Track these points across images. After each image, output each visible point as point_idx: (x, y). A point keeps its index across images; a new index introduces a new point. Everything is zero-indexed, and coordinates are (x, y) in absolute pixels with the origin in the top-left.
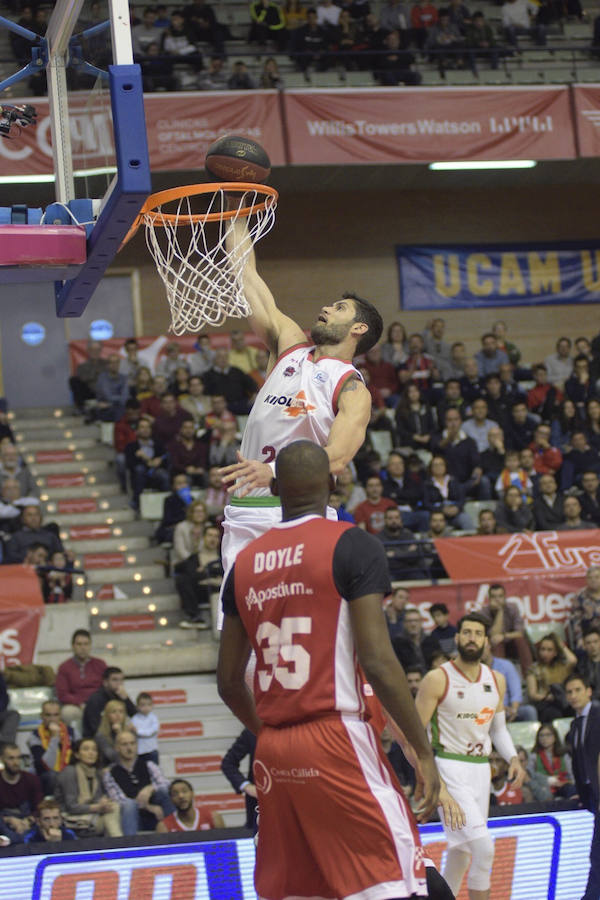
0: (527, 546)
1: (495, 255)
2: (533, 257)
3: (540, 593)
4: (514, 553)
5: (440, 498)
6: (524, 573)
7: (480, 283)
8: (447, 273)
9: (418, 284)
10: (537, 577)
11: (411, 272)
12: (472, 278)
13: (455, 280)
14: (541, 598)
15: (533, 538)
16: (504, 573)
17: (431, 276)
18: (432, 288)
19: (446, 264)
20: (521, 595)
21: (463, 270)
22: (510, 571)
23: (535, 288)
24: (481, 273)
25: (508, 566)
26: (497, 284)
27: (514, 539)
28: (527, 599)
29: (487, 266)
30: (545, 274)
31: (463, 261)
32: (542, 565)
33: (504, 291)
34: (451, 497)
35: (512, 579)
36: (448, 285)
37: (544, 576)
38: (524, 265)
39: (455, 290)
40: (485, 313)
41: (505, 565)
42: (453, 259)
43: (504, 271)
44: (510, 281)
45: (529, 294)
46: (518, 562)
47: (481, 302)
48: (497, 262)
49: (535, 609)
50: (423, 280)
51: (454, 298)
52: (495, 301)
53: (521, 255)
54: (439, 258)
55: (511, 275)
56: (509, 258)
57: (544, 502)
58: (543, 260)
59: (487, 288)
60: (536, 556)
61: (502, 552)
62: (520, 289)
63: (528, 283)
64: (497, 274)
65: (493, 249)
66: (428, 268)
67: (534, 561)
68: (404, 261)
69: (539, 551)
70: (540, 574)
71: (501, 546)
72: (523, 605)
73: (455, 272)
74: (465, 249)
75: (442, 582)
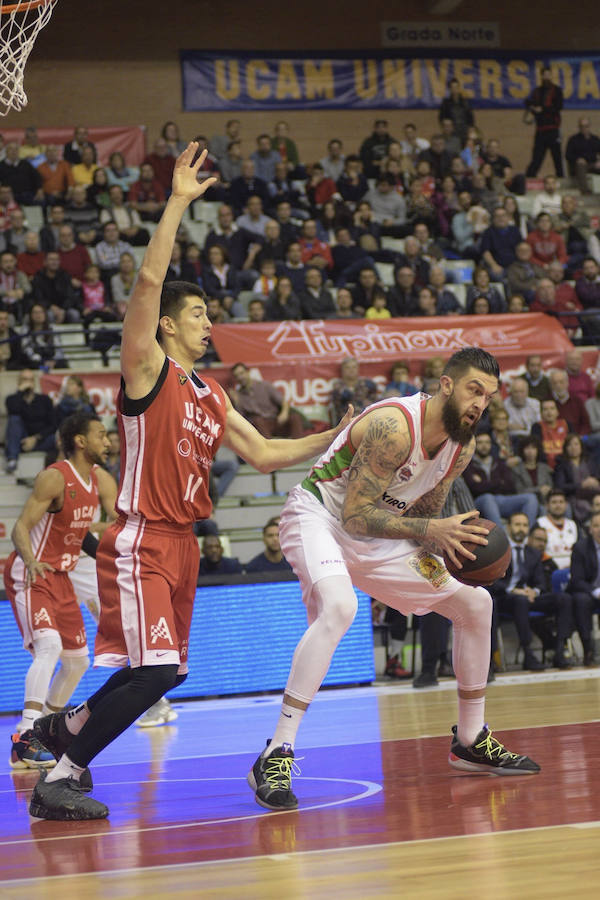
0: (295, 333)
1: (273, 61)
2: (309, 64)
3: (306, 377)
4: (283, 339)
5: (219, 287)
6: (291, 359)
7: (258, 86)
8: (228, 77)
9: (199, 87)
10: (303, 363)
11: (194, 76)
12: (251, 82)
13: (235, 84)
14: (306, 383)
15: (301, 326)
16: (273, 358)
17: (212, 80)
18: (213, 90)
19: (227, 69)
20: (288, 379)
21: (242, 75)
22: (277, 356)
23: (310, 94)
24: (260, 79)
25: (279, 352)
26: (274, 88)
27: (282, 327)
28: (293, 383)
29: (265, 72)
30: (320, 81)
31: (242, 67)
32: (308, 352)
33: (281, 95)
34: (229, 286)
35: (280, 363)
36: (228, 88)
37: (310, 362)
38: (300, 72)
39: (234, 93)
40: (261, 115)
41: (274, 350)
42: (234, 65)
43: (281, 77)
44: (287, 87)
45: (304, 99)
46: (287, 348)
47: (257, 106)
48: (274, 68)
49: (301, 392)
50: (207, 84)
51: (234, 101)
52: (272, 104)
53: (298, 62)
54: (219, 64)
55: (288, 81)
56: (286, 65)
57: (310, 295)
58: (318, 68)
59: (264, 92)
60: (303, 344)
61: (271, 339)
62: (296, 94)
63: (303, 89)
64: (274, 80)
65: (271, 56)
66: (209, 72)
67: (302, 348)
68: (187, 64)
69: (306, 339)
70: (306, 360)
71: (270, 333)
72: (290, 390)
73: (235, 76)
74: (244, 56)
75: (215, 365)
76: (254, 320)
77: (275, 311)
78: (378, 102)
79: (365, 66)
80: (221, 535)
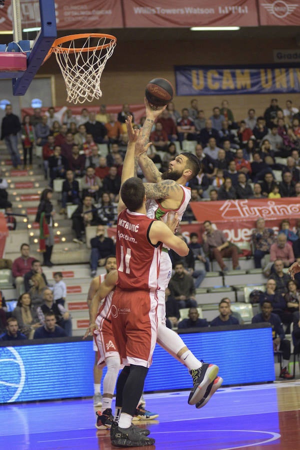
0: (233, 206)
1: (220, 71)
2: (238, 71)
3: (240, 228)
4: (227, 209)
6: (232, 219)
7: (213, 83)
8: (198, 79)
9: (184, 84)
10: (237, 221)
11: (181, 78)
12: (210, 81)
13: (202, 82)
14: (239, 231)
15: (236, 202)
16: (222, 219)
17: (190, 80)
18: (191, 86)
19: (197, 74)
20: (230, 229)
21: (205, 77)
22: (225, 217)
23: (239, 86)
24: (214, 79)
25: (225, 215)
26: (221, 84)
27: (227, 203)
28: (233, 231)
29: (217, 76)
30: (244, 80)
31: (205, 73)
33: (224, 87)
35: (226, 221)
36: (198, 84)
37: (241, 220)
38: (234, 75)
39: (202, 87)
40: (215, 98)
41: (223, 215)
42: (201, 72)
43: (225, 78)
44: (227, 83)
45: (236, 89)
46: (229, 213)
47: (213, 93)
48: (221, 74)
49: (236, 235)
50: (187, 82)
51: (201, 90)
52: (221, 92)
53: (233, 70)
54: (194, 72)
55: (228, 80)
56: (227, 72)
57: (240, 186)
58: (243, 73)
59: (216, 86)
60: (237, 211)
61: (222, 209)
62: (232, 87)
63: (236, 84)
64: (220, 80)
65: (219, 68)
66: (189, 76)
67: (236, 213)
68: (178, 73)
69: (239, 209)
70: (239, 219)
71: (221, 206)
72: (231, 234)
73: (201, 78)
74: (206, 68)
75: (194, 222)
76: (212, 200)
77: (223, 195)
78: (272, 90)
79: (266, 72)
80: (198, 307)
